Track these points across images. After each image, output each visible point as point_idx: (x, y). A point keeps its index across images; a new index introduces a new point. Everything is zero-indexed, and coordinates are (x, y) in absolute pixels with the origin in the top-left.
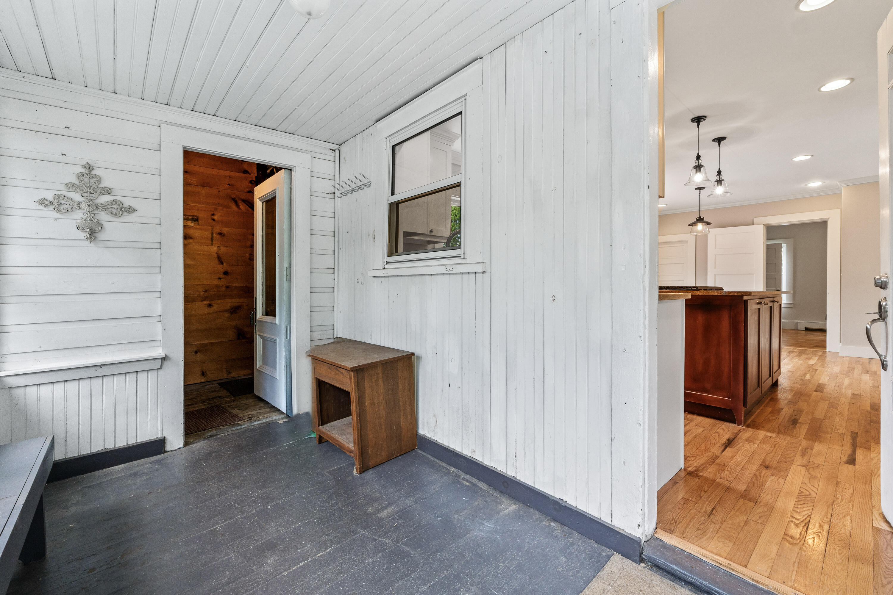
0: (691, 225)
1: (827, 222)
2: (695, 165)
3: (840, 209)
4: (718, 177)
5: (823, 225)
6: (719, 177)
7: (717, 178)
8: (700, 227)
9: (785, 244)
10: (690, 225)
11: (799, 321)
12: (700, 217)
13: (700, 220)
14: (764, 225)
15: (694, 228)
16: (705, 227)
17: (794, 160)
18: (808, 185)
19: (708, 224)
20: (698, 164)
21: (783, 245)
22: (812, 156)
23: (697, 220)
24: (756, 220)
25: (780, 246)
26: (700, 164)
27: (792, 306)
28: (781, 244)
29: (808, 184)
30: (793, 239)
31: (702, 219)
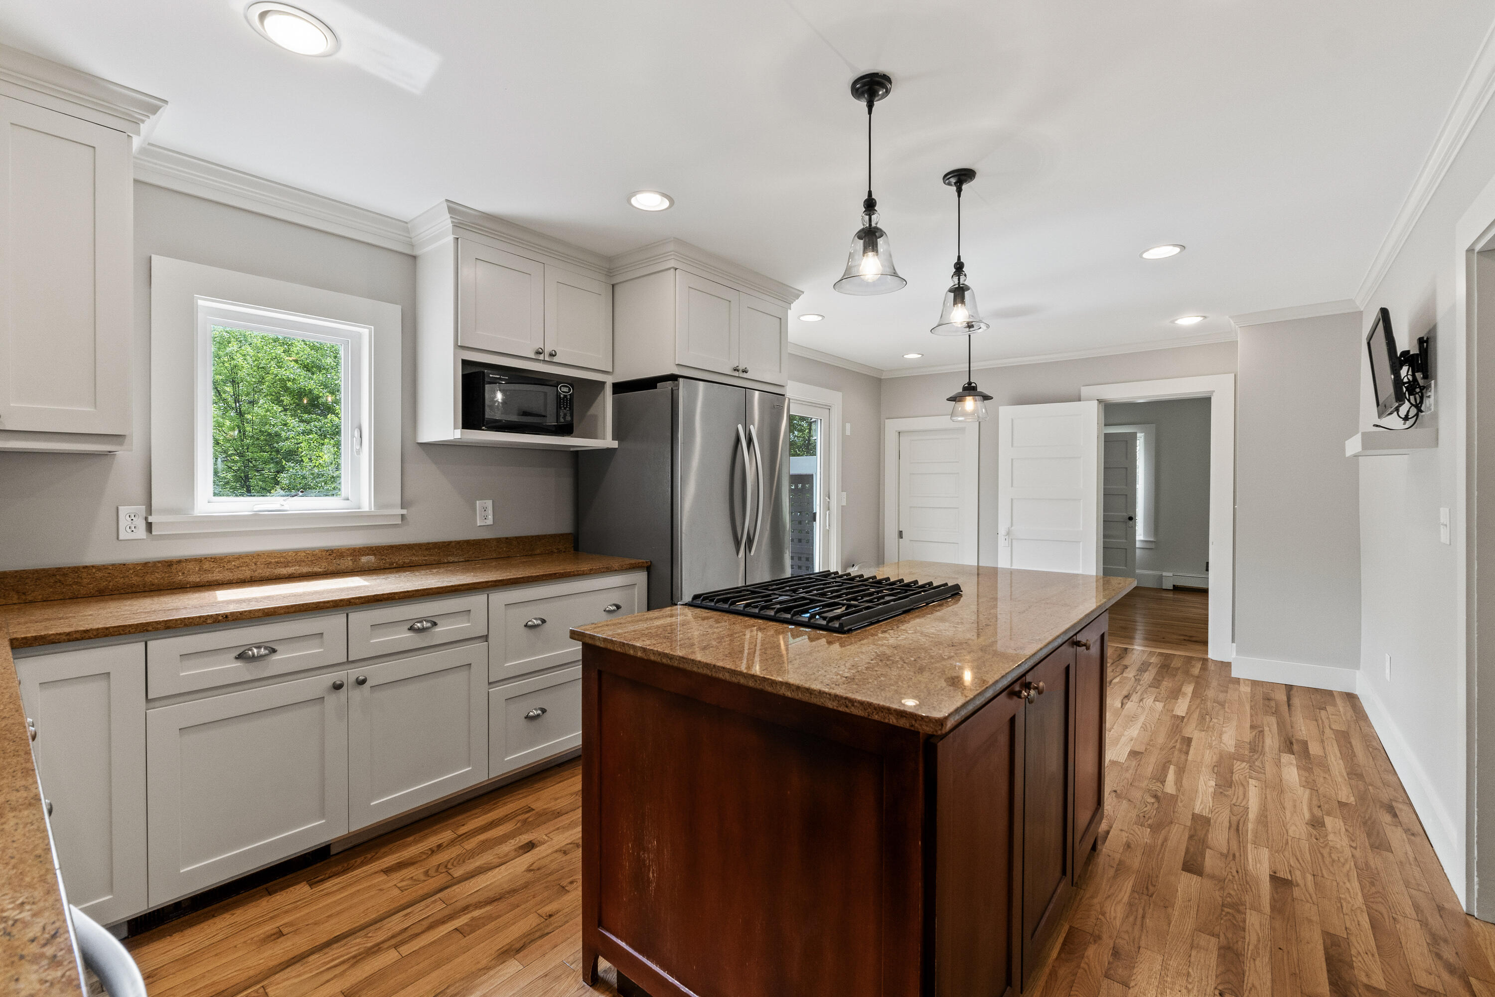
0: (953, 399)
1: (1210, 398)
2: (862, 227)
3: (1234, 374)
4: (956, 279)
5: (1203, 404)
6: (959, 279)
7: (951, 282)
8: (969, 404)
9: (1143, 434)
10: (949, 399)
11: (1164, 574)
12: (970, 383)
13: (970, 389)
14: (1100, 401)
15: (959, 406)
16: (980, 403)
17: (1146, 256)
18: (1176, 322)
19: (986, 398)
20: (870, 225)
21: (1138, 435)
22: (1183, 247)
23: (965, 389)
24: (1085, 391)
25: (1133, 436)
26: (873, 225)
27: (1153, 546)
28: (1135, 434)
29: (1176, 320)
30: (1154, 425)
31: (974, 387)
